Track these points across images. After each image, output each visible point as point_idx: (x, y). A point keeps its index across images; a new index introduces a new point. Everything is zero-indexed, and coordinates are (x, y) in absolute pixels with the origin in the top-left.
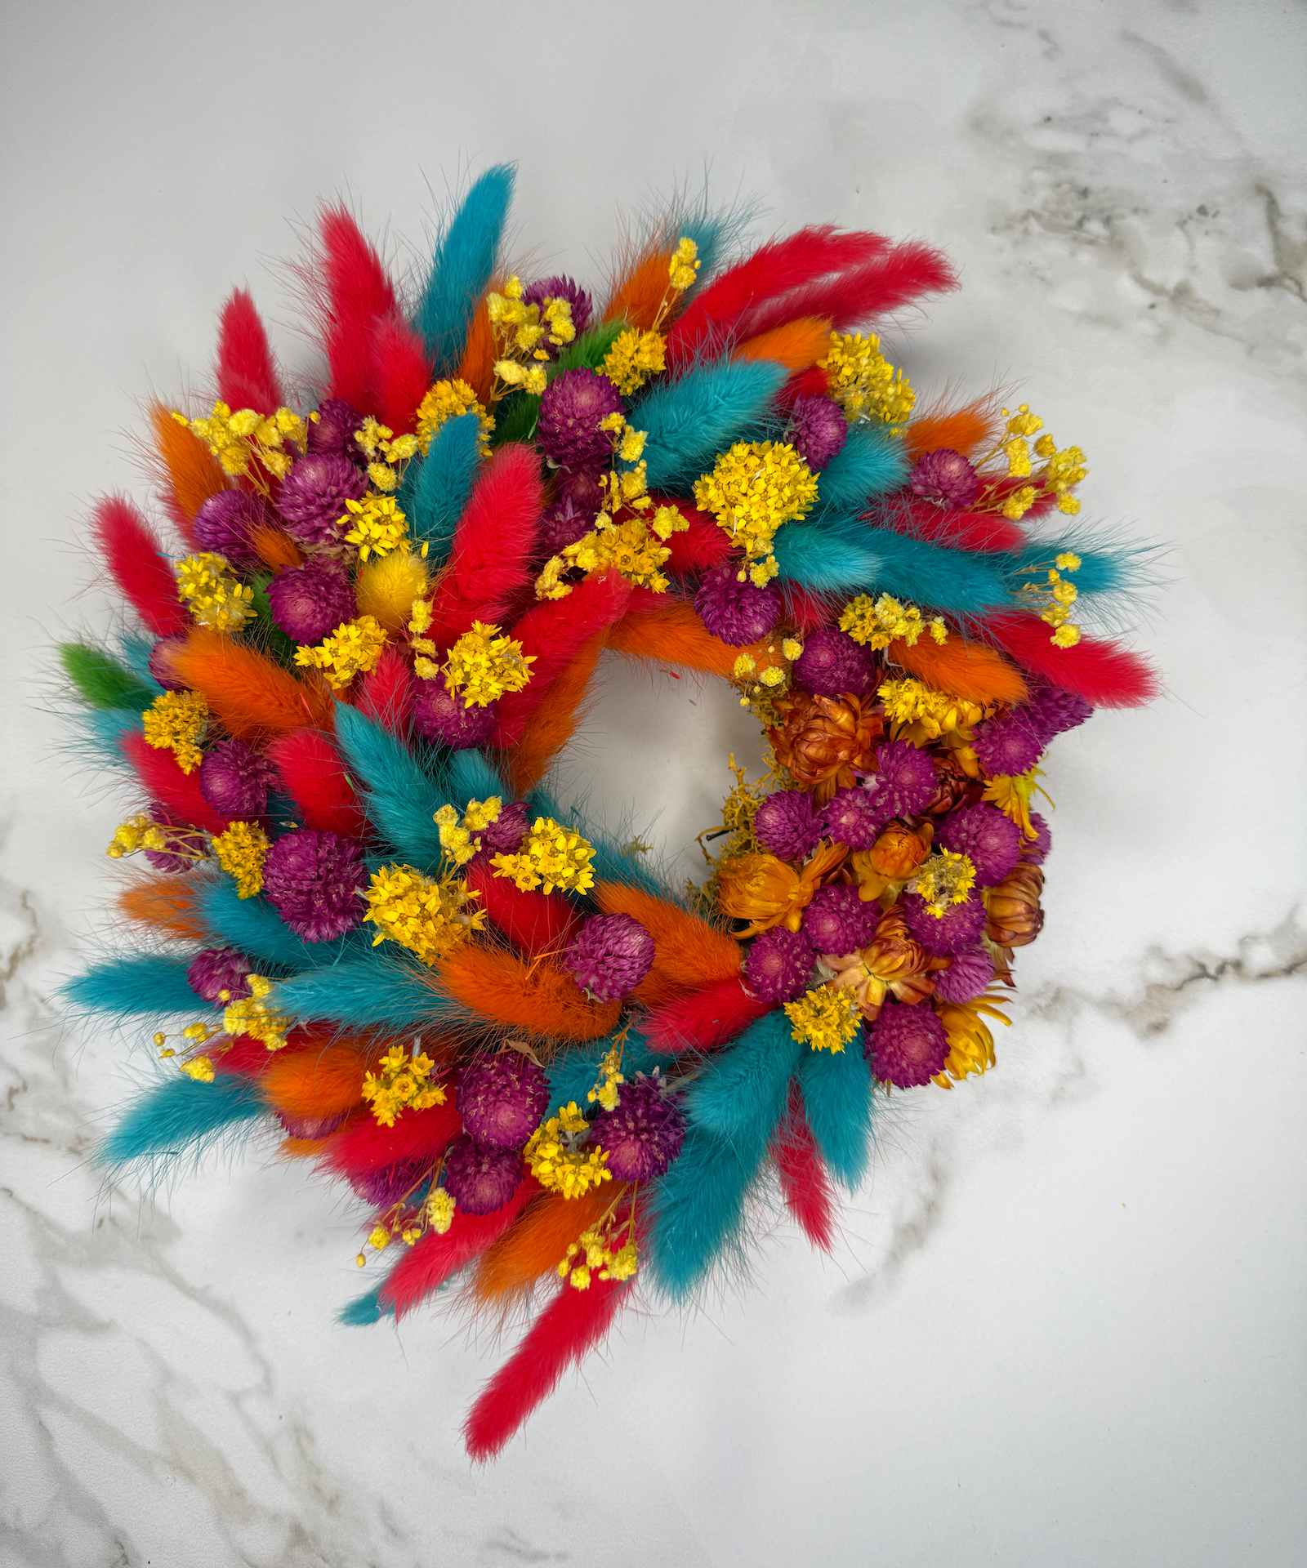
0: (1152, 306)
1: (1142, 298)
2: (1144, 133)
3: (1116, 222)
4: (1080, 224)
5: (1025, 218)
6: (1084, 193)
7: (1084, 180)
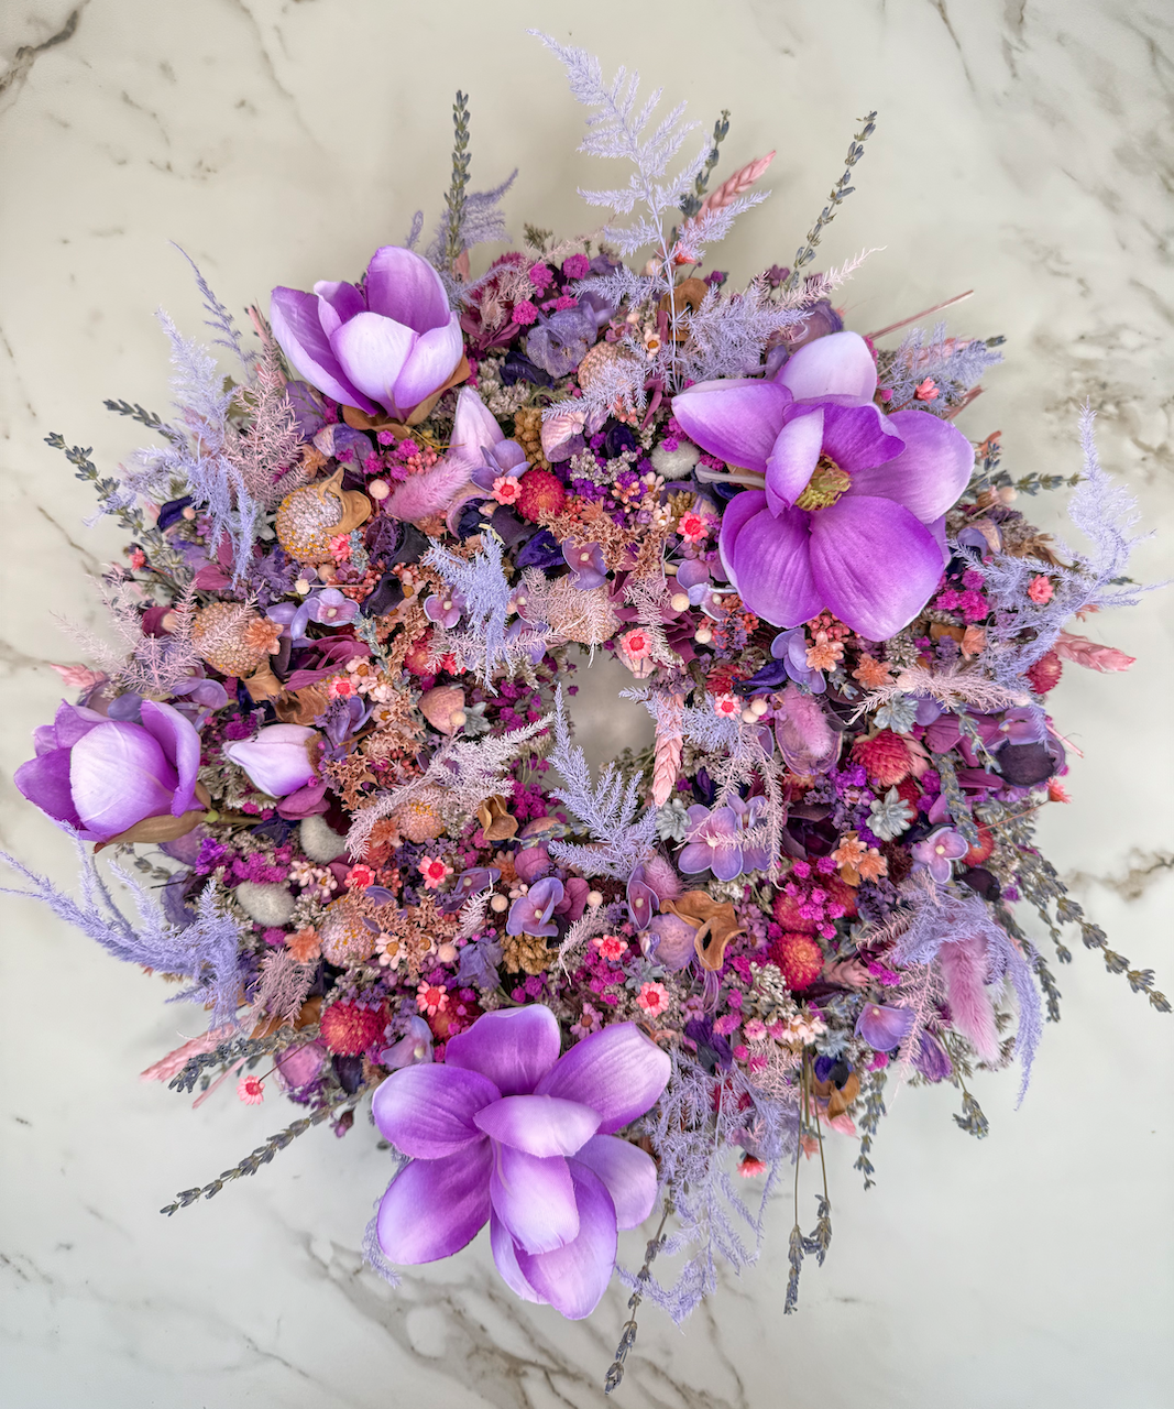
0: (1144, 459)
1: (1137, 454)
2: (1142, 347)
3: (1124, 405)
4: (1101, 406)
5: (1067, 402)
6: (1104, 386)
7: (1104, 378)
